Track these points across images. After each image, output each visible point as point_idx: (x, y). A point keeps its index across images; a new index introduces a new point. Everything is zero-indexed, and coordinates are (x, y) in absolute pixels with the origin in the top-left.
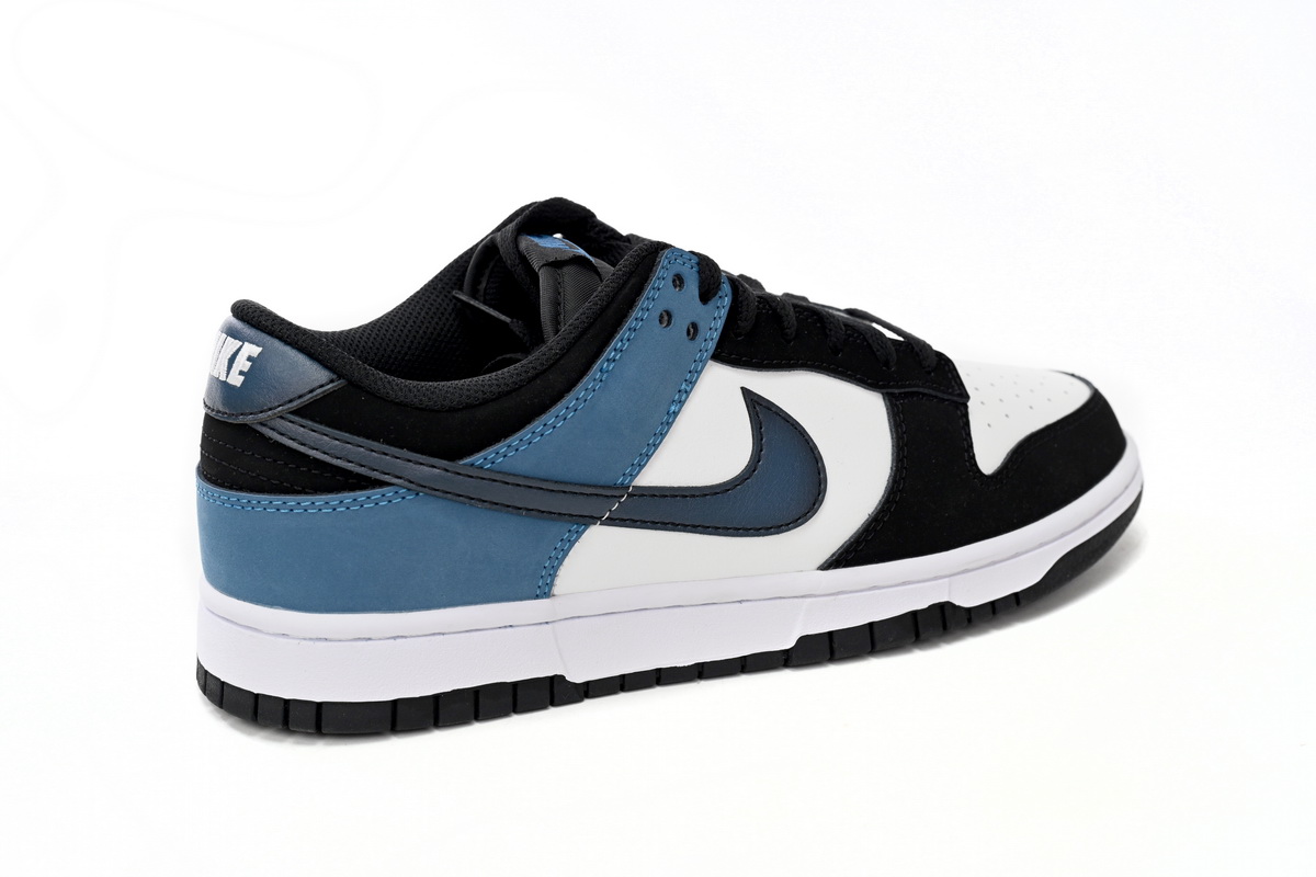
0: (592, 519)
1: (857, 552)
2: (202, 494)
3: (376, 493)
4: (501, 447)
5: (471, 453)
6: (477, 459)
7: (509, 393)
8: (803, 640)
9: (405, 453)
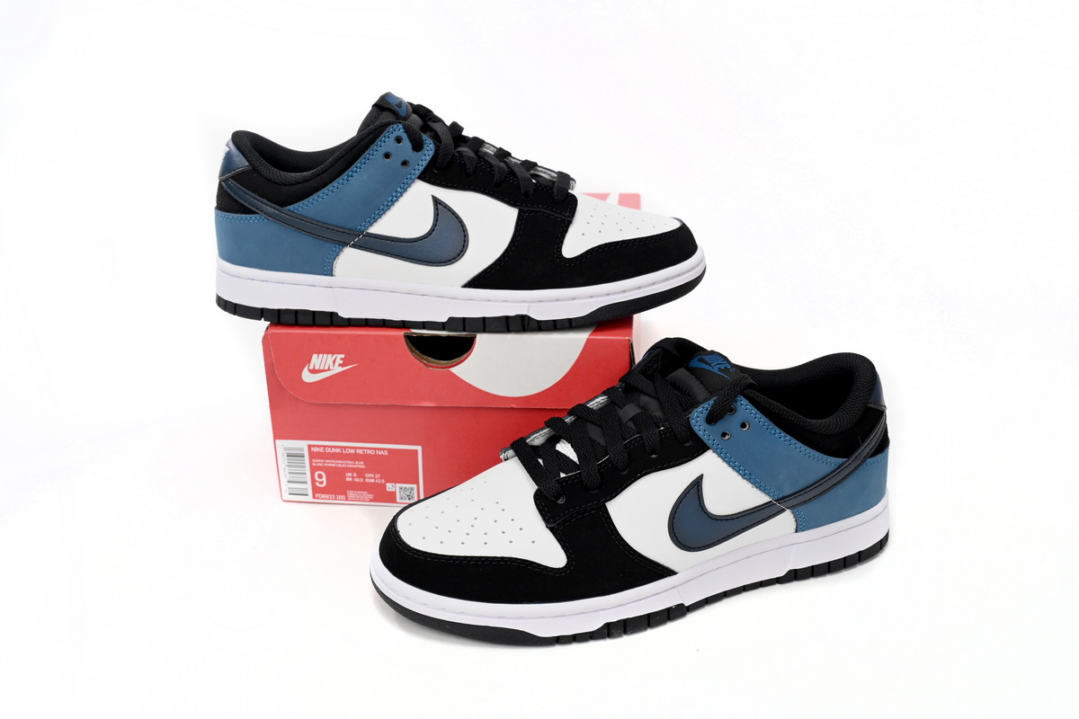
0: (345, 244)
1: (479, 282)
2: (217, 215)
3: (253, 216)
4: (300, 204)
5: (290, 205)
6: (291, 207)
7: (308, 180)
8: (451, 319)
9: (264, 200)
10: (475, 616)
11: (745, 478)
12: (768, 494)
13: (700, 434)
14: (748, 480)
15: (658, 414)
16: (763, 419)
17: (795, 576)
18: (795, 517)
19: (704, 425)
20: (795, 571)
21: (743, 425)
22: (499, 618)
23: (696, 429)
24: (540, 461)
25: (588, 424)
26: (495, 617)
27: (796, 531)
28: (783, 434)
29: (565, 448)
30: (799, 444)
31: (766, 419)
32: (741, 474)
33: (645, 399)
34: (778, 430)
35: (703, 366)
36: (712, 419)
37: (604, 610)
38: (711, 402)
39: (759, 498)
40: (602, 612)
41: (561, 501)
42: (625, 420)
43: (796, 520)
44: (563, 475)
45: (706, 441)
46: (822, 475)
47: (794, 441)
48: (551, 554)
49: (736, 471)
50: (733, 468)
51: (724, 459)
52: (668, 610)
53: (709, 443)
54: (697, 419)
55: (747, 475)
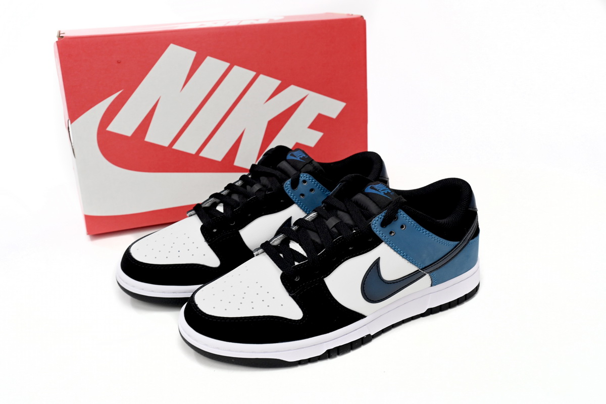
10: (250, 353)
11: (404, 258)
12: (417, 266)
13: (377, 233)
14: (406, 258)
15: (350, 222)
16: (413, 222)
17: (431, 312)
18: (431, 278)
19: (379, 228)
20: (431, 309)
21: (402, 227)
22: (265, 352)
23: (375, 230)
24: (281, 255)
25: (308, 231)
26: (261, 353)
27: (431, 286)
28: (425, 230)
29: (295, 246)
30: (434, 236)
31: (415, 222)
32: (401, 256)
33: (340, 213)
34: (422, 228)
35: (374, 191)
36: (384, 224)
37: (326, 342)
38: (383, 214)
39: (412, 268)
40: (325, 344)
41: (297, 279)
42: (330, 226)
43: (431, 280)
44: (296, 263)
45: (381, 237)
46: (447, 252)
47: (431, 234)
48: (293, 311)
49: (399, 254)
50: (397, 252)
51: (391, 247)
52: (362, 339)
53: (383, 238)
54: (375, 224)
55: (405, 256)
